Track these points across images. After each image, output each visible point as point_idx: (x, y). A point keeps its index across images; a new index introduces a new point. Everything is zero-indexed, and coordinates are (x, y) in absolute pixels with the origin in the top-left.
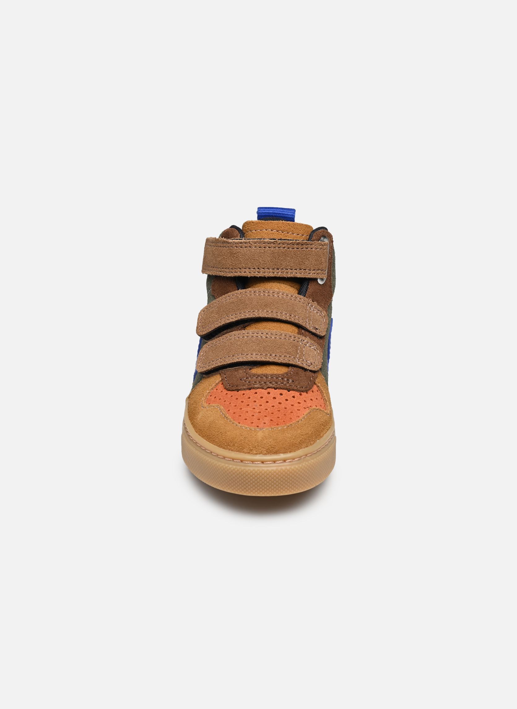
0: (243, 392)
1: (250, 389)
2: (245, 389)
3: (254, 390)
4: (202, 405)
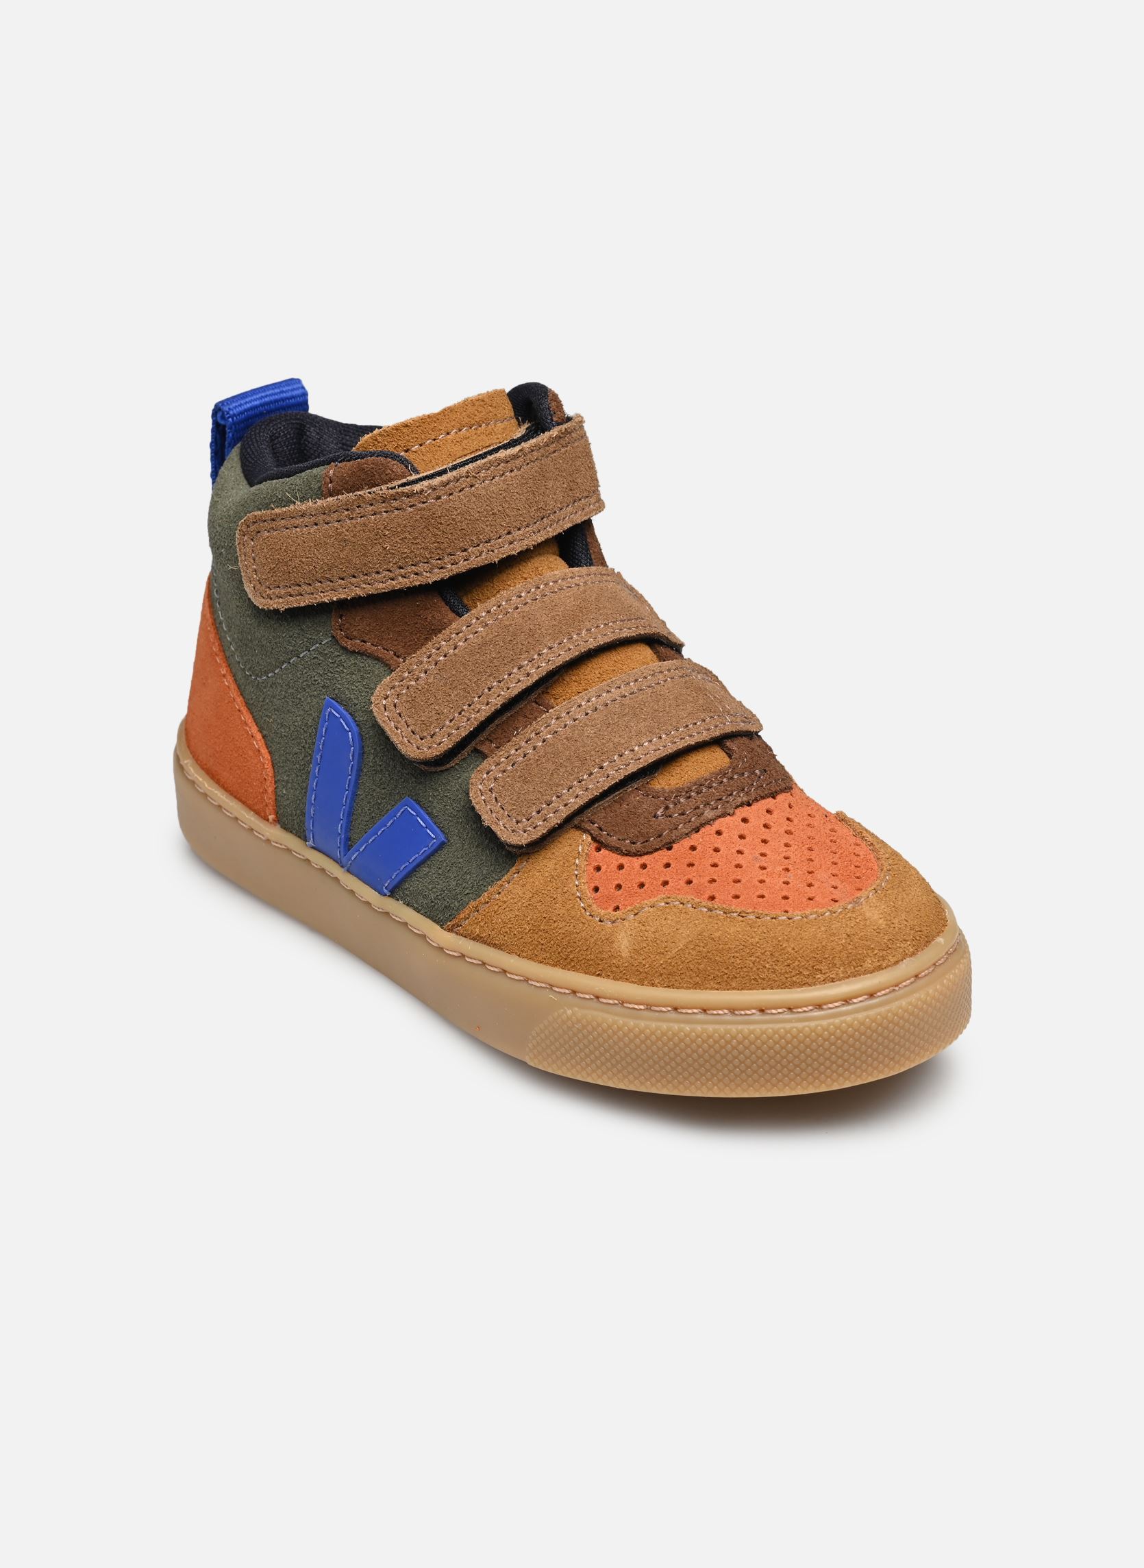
0: (687, 843)
1: (697, 830)
2: (687, 834)
3: (708, 827)
4: (597, 919)
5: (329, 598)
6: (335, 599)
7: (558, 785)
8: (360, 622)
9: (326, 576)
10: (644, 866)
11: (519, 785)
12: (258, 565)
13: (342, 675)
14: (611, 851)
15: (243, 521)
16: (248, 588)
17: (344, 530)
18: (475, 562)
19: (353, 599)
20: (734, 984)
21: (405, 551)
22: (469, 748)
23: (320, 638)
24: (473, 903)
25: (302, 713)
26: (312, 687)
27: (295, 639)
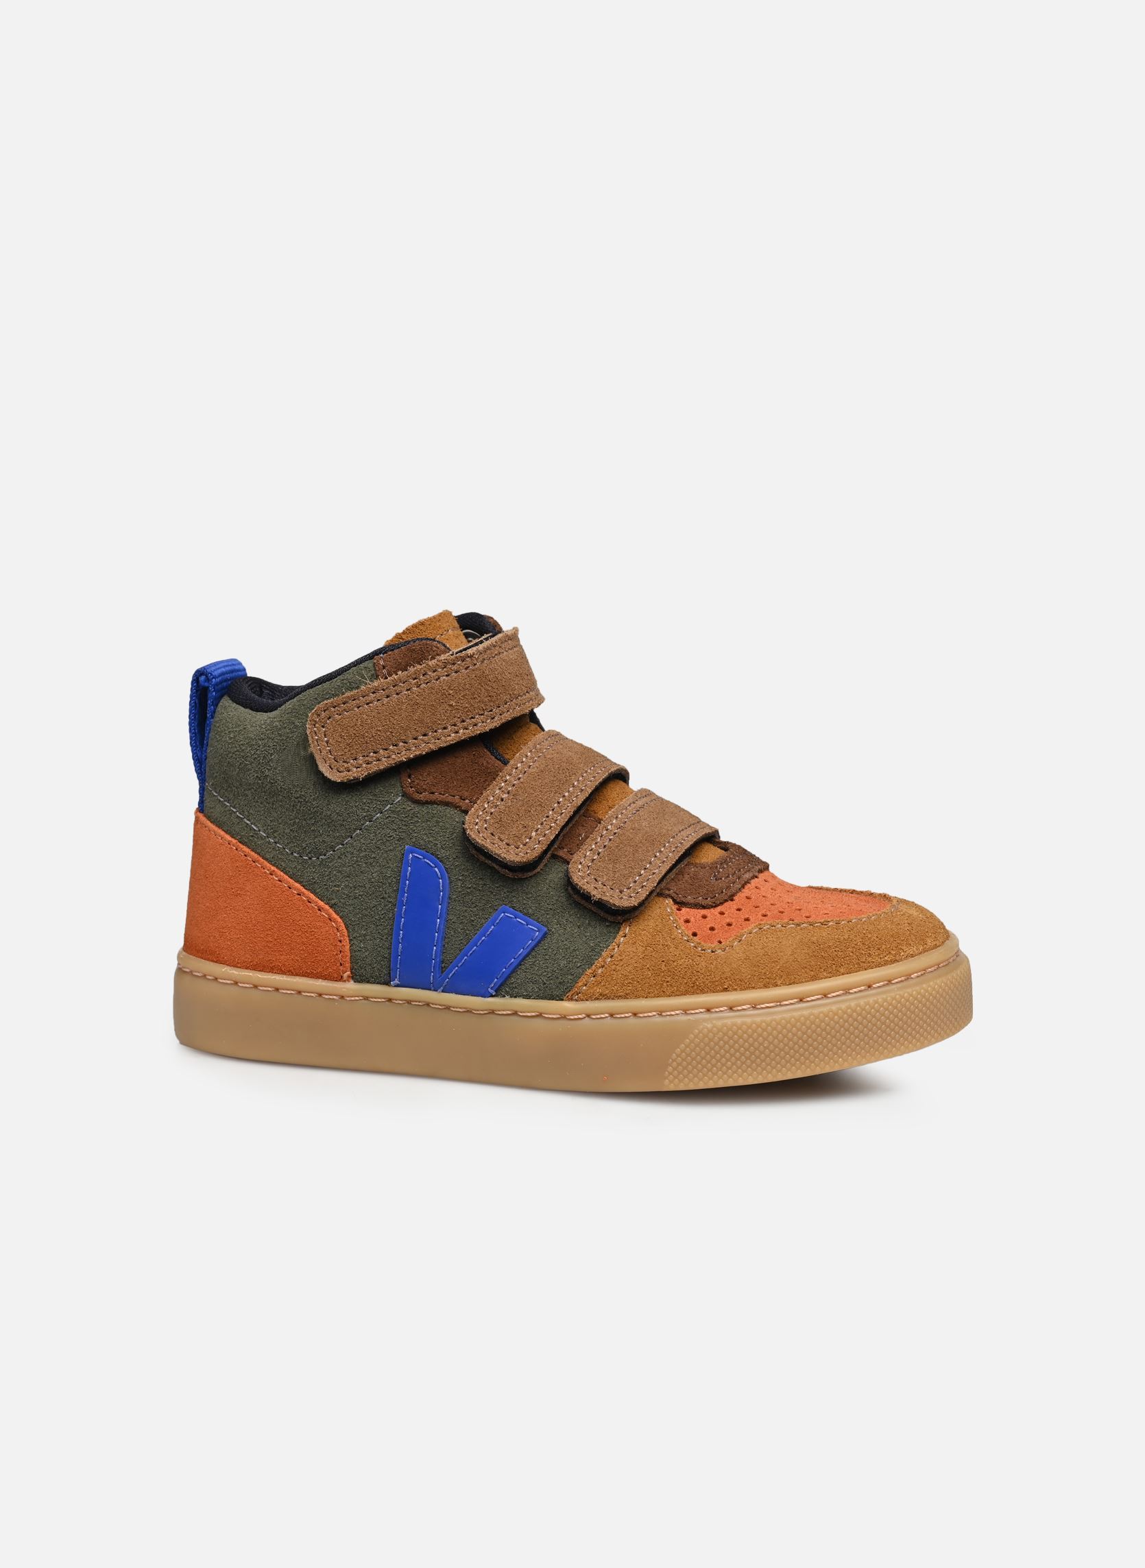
0: (742, 895)
1: (743, 887)
2: (739, 889)
4: (710, 951)
5: (405, 756)
6: (412, 756)
7: (642, 861)
8: (426, 777)
9: (402, 738)
10: (704, 917)
11: (611, 866)
12: (333, 745)
13: (417, 825)
14: (691, 908)
15: (314, 711)
16: (323, 768)
17: (415, 696)
18: (507, 717)
19: (427, 754)
20: (842, 970)
21: (467, 705)
22: (549, 855)
23: (394, 797)
24: (589, 971)
25: (379, 868)
26: (388, 844)
27: (368, 805)
